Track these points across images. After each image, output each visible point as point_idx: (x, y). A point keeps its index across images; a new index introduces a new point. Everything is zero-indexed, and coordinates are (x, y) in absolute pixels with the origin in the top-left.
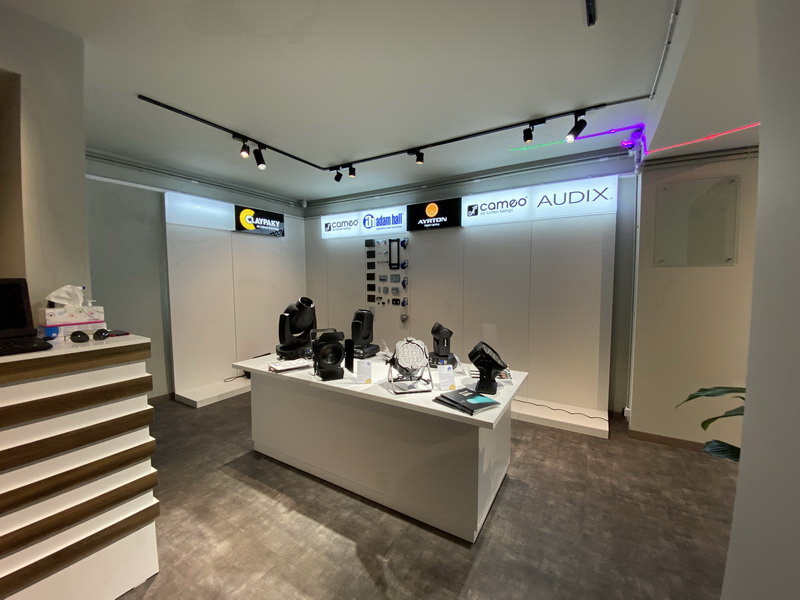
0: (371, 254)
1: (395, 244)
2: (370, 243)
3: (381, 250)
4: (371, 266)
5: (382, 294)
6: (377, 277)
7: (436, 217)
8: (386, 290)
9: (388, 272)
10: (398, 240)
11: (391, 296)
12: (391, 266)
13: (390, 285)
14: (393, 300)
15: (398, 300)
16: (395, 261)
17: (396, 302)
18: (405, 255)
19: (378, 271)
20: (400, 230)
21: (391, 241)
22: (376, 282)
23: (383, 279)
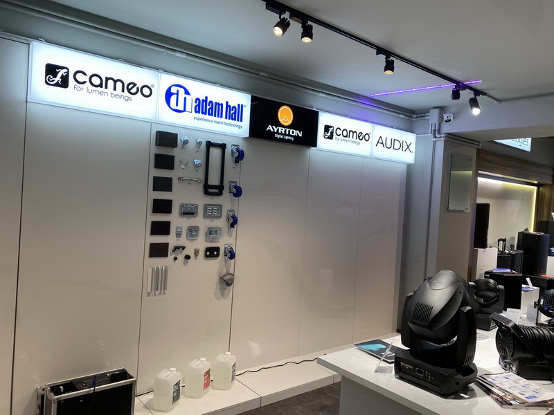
0: (164, 162)
2: (166, 139)
3: (187, 160)
4: (162, 184)
5: (183, 241)
6: (175, 208)
7: (289, 127)
9: (199, 199)
11: (201, 243)
12: (208, 189)
14: (208, 249)
15: (218, 249)
17: (212, 253)
19: (178, 196)
23: (188, 212)
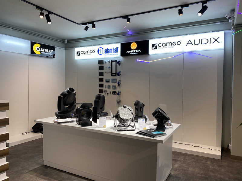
0: (101, 68)
1: (114, 63)
2: (101, 62)
3: (107, 66)
4: (101, 74)
5: (107, 89)
7: (136, 49)
8: (109, 87)
9: (111, 78)
10: (116, 61)
11: (112, 90)
12: (112, 74)
13: (111, 84)
15: (116, 92)
16: (114, 72)
17: (114, 93)
18: (119, 69)
19: (105, 77)
20: (117, 56)
21: (112, 61)
22: (104, 83)
23: (108, 81)
